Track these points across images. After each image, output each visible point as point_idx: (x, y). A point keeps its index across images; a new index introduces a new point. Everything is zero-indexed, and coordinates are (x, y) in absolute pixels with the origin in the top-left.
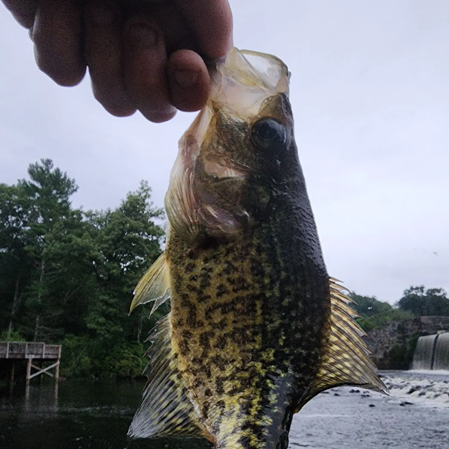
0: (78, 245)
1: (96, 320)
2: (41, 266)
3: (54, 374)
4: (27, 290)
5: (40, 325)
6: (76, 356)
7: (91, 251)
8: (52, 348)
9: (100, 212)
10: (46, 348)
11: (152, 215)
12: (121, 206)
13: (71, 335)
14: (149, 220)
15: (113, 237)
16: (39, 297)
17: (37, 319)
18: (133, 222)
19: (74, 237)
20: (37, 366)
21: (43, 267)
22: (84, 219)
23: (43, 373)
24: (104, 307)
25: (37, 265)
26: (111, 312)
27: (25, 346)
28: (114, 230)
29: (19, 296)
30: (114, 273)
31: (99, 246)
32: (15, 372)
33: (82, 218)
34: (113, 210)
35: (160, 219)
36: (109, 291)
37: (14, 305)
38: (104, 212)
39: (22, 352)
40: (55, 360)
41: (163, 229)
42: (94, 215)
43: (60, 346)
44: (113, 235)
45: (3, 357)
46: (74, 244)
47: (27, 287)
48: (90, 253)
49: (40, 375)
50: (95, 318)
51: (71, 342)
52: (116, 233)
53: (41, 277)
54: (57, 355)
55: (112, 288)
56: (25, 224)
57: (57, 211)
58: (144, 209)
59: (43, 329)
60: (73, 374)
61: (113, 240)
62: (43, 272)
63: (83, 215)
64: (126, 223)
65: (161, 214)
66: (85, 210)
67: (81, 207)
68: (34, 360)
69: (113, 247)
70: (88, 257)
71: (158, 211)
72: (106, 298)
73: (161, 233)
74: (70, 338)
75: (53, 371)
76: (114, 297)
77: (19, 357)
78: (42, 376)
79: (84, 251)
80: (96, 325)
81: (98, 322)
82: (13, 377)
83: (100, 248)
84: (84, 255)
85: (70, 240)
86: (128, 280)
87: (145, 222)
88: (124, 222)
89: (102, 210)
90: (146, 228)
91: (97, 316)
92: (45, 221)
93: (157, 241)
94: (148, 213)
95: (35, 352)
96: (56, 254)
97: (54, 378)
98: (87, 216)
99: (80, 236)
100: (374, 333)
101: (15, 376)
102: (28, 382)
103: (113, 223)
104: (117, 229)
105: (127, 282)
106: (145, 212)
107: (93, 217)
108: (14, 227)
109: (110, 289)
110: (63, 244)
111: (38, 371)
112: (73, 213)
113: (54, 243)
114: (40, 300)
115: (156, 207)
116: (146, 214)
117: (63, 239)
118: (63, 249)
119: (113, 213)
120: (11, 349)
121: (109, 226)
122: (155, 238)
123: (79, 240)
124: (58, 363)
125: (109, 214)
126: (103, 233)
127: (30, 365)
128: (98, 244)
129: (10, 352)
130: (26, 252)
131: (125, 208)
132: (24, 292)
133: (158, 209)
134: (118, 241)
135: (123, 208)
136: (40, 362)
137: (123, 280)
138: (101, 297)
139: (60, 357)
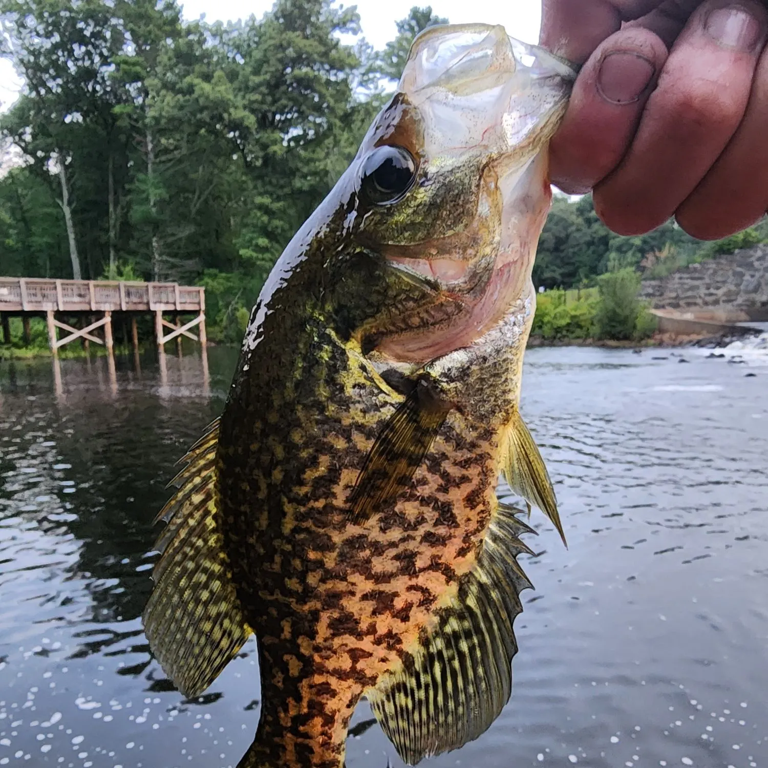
0: (207, 98)
1: (254, 242)
2: (146, 146)
3: (198, 335)
4: (130, 191)
5: (160, 255)
6: (227, 306)
7: (232, 110)
8: (189, 293)
9: (236, 24)
10: (181, 292)
11: (335, 26)
12: (276, 9)
13: (213, 271)
14: (330, 37)
15: (268, 77)
16: (152, 203)
17: (154, 244)
18: (301, 42)
19: (197, 81)
20: (170, 322)
21: (150, 146)
22: (210, 43)
23: (181, 335)
24: (265, 218)
25: (139, 143)
26: (277, 227)
27: (147, 290)
28: (267, 62)
29: (116, 204)
30: (275, 152)
31: (244, 97)
32: (138, 333)
33: (205, 40)
34: (260, 18)
35: (350, 33)
36: (269, 188)
37: (112, 222)
38: (243, 24)
39: (145, 301)
40: (196, 313)
41: (357, 55)
42: (226, 32)
43: (202, 289)
44: (266, 73)
45: (118, 308)
46: (200, 96)
47: (127, 186)
48: (230, 114)
49: (176, 338)
50: (252, 239)
51: (215, 284)
52: (273, 69)
53: (150, 166)
54: (199, 303)
55: (274, 181)
56: (105, 61)
57: (160, 28)
58: (319, 13)
59: (167, 262)
60: (226, 337)
61: (268, 84)
62: (151, 156)
63: (207, 35)
64: (289, 45)
65: (352, 21)
66: (210, 21)
67: (203, 16)
68: (165, 313)
69: (269, 99)
70: (226, 122)
71: (346, 13)
72: (266, 200)
73: (353, 63)
74: (214, 277)
75: (195, 330)
76: (278, 199)
77: (142, 307)
78: (179, 339)
79: (220, 110)
80: (254, 250)
81: (257, 245)
82: (136, 341)
83: (246, 102)
84: (220, 119)
85: (190, 90)
86: (300, 165)
87: (322, 41)
88: (285, 43)
89: (240, 20)
90: (326, 54)
91: (255, 235)
92: (139, 51)
93: (345, 81)
94: (326, 21)
95: (164, 300)
96: (171, 119)
97: (199, 343)
98: (214, 35)
99: (207, 78)
100: (759, 253)
101: (139, 339)
102: (161, 349)
103: (265, 46)
104: (273, 61)
105: (298, 170)
106: (322, 19)
107: (225, 37)
108: (87, 68)
109: (270, 183)
110: (180, 96)
111: (172, 331)
112: (189, 32)
113: (165, 96)
114: (154, 210)
115: (342, 6)
116: (323, 22)
117: (177, 87)
118: (181, 108)
119: (260, 26)
120: (128, 294)
121: (257, 54)
122: (341, 76)
123: (207, 87)
124: (202, 318)
125: (253, 28)
126: (249, 69)
127: (160, 322)
128: (242, 93)
129: (127, 300)
130: (115, 117)
131: (282, 11)
132: (125, 195)
133: (344, 9)
134: (277, 86)
135: (279, 14)
136: (174, 316)
137: (291, 164)
138: (259, 200)
139: (203, 307)
